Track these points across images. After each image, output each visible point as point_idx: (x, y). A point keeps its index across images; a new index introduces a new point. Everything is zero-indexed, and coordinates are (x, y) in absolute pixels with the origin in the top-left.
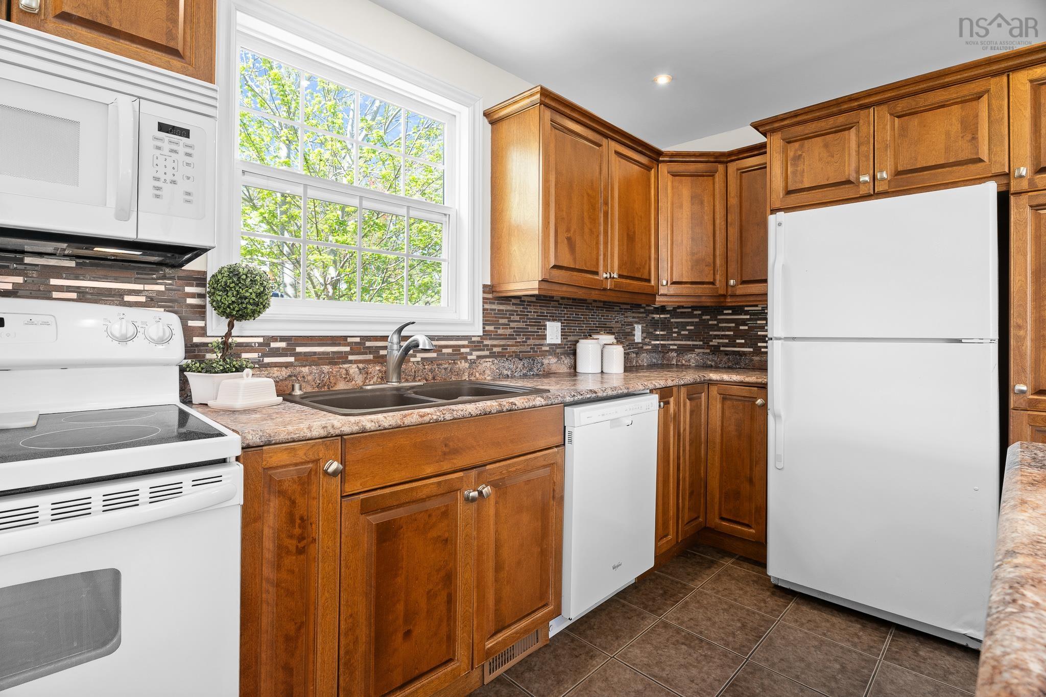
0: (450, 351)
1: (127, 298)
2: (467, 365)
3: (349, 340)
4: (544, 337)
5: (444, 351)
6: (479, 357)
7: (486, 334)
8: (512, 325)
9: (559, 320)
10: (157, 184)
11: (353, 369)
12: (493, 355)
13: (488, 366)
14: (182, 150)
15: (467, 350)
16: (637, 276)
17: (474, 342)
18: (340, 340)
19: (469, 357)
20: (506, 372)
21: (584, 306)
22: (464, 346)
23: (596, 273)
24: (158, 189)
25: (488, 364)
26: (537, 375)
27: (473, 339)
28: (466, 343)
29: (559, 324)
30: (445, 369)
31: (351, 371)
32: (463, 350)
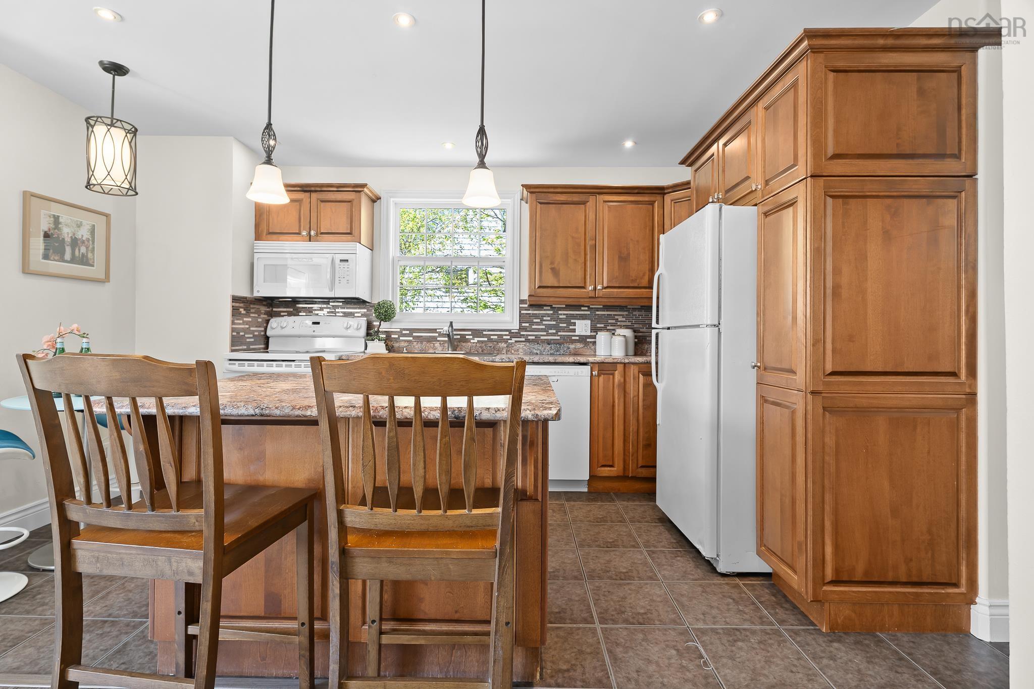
0: (496, 337)
1: (356, 315)
2: (505, 345)
3: (438, 330)
4: (574, 330)
5: (492, 337)
6: (516, 341)
7: (521, 328)
8: (544, 323)
9: (588, 319)
10: (340, 279)
11: (437, 345)
12: (527, 341)
13: (521, 347)
14: (346, 266)
15: (509, 337)
16: (631, 285)
17: (513, 333)
18: (434, 331)
19: (509, 341)
20: (535, 351)
21: (618, 309)
22: (506, 335)
23: (583, 287)
24: (340, 280)
25: (521, 346)
26: (563, 354)
27: (512, 331)
28: (507, 333)
29: (590, 321)
30: (490, 347)
31: (436, 345)
32: (504, 337)
